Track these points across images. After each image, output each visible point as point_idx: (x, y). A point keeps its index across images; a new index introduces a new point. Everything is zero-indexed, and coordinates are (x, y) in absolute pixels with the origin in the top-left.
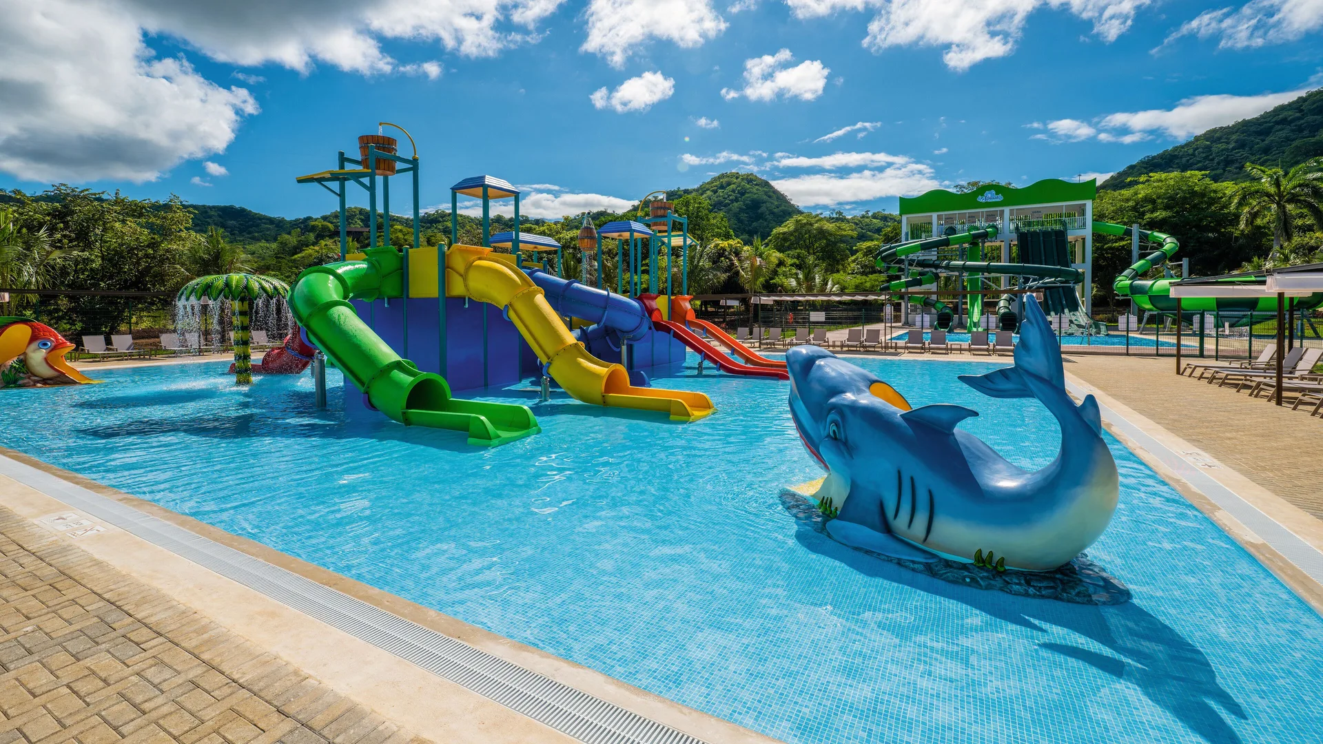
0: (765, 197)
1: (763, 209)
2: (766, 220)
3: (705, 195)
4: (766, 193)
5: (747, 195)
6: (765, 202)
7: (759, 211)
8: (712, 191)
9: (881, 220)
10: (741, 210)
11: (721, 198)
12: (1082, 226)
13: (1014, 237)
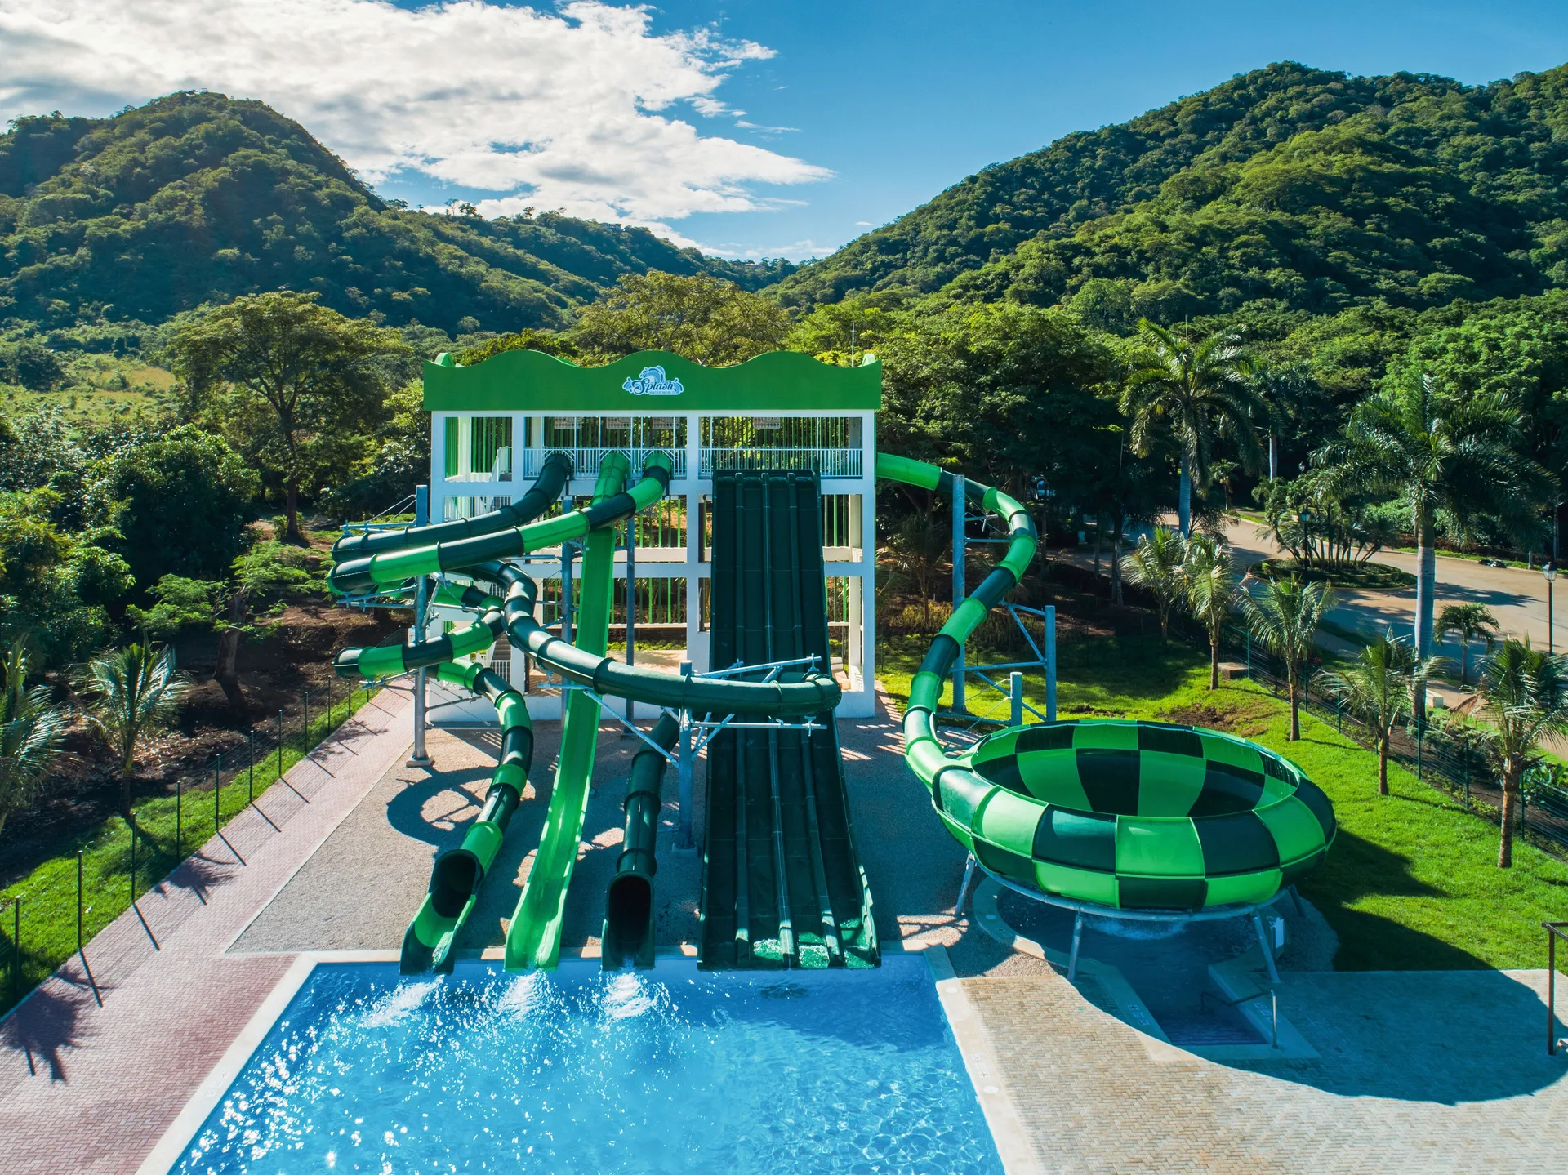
3: (127, 141)
4: (292, 151)
5: (243, 152)
8: (150, 131)
9: (556, 229)
10: (227, 188)
11: (173, 152)
12: (854, 471)
13: (707, 486)
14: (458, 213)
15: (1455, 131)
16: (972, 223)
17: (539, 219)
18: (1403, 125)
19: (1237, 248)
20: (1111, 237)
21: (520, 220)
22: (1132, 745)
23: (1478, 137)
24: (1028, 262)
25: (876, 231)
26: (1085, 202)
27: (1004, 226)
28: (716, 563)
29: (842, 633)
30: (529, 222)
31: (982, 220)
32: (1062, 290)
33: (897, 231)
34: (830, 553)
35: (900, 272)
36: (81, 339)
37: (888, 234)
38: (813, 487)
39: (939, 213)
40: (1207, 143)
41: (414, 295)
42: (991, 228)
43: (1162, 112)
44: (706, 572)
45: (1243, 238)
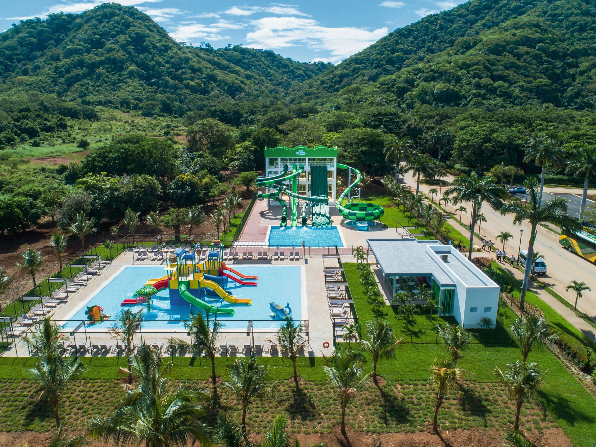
0: (147, 31)
1: (147, 43)
2: (150, 53)
3: (90, 24)
4: (148, 27)
5: (132, 29)
6: (148, 36)
7: (144, 44)
8: (97, 20)
9: (240, 52)
10: (128, 43)
11: (107, 29)
12: (333, 167)
13: (310, 170)
14: (204, 47)
15: (571, 15)
16: (389, 53)
17: (233, 48)
18: (552, 12)
19: (473, 70)
20: (432, 66)
21: (226, 49)
22: (366, 206)
23: (579, 17)
24: (403, 76)
25: (355, 55)
26: (431, 44)
27: (401, 54)
28: (312, 182)
29: (331, 193)
30: (230, 50)
31: (393, 51)
32: (413, 86)
33: (362, 55)
34: (328, 179)
35: (363, 71)
36: (91, 101)
37: (359, 57)
38: (326, 169)
39: (377, 48)
40: (479, 19)
41: (196, 83)
42: (396, 54)
43: (464, 5)
44: (310, 183)
45: (476, 66)
